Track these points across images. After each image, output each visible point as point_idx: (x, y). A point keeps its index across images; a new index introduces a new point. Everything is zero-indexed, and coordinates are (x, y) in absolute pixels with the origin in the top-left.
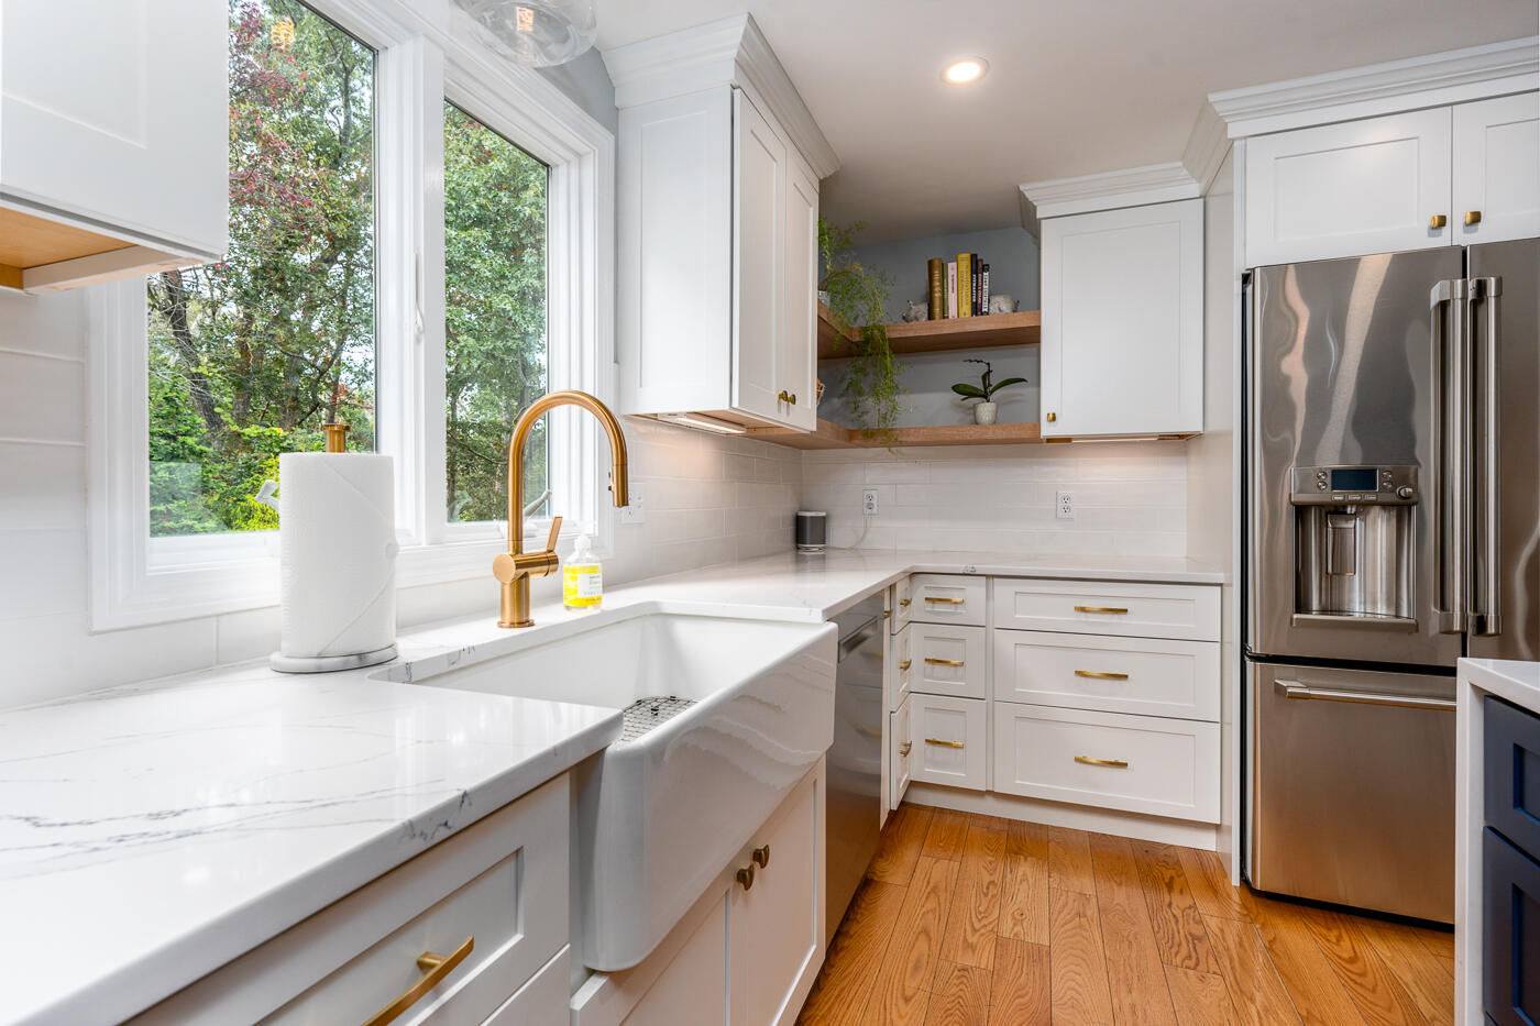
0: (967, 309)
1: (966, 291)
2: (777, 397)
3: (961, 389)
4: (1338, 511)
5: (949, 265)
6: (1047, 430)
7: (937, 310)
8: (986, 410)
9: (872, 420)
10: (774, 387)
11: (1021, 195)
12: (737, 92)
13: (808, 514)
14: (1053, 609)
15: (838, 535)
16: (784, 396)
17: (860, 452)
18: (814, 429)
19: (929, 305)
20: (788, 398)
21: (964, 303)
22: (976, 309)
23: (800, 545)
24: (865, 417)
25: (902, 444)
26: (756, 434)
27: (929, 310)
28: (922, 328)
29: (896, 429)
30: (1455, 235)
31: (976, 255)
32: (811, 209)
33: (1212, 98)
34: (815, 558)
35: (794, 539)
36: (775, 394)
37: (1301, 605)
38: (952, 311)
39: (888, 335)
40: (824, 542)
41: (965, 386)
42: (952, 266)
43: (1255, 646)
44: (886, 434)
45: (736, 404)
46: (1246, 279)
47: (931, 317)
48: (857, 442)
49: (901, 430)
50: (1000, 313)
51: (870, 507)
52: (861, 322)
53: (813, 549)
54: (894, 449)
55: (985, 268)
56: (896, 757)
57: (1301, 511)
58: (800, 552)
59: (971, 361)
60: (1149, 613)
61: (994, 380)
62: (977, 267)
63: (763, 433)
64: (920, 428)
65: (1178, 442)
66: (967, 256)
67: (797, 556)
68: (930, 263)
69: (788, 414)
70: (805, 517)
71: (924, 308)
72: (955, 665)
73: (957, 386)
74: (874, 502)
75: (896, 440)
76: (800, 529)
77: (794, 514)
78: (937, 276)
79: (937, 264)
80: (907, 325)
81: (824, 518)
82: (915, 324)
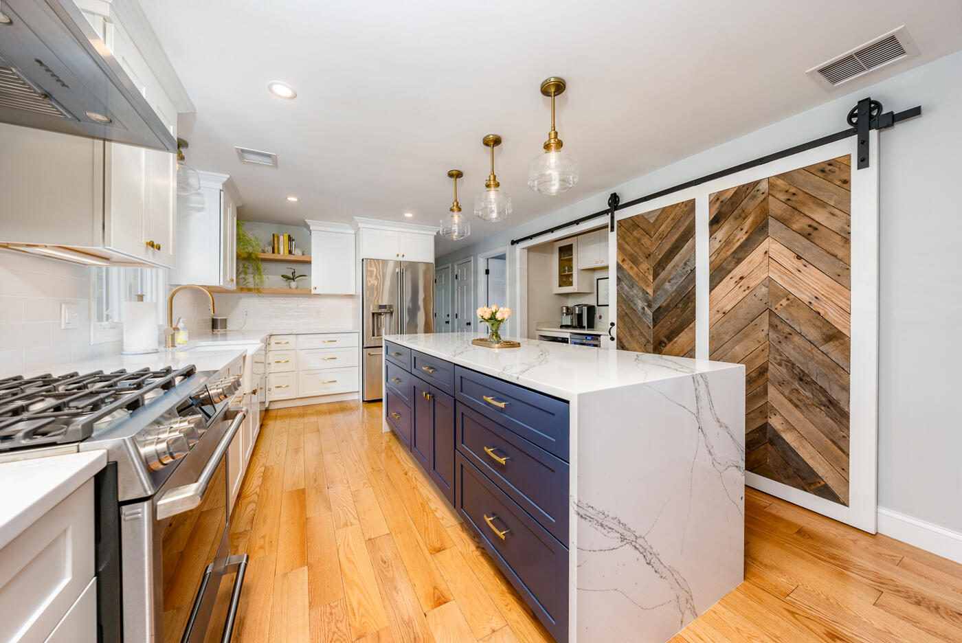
0: (287, 252)
1: (286, 247)
3: (285, 277)
4: (380, 314)
6: (313, 292)
7: (276, 251)
8: (293, 284)
11: (305, 222)
12: (222, 192)
13: (219, 318)
14: (316, 342)
15: (230, 326)
16: (231, 280)
19: (273, 248)
21: (286, 250)
22: (290, 252)
23: (214, 330)
25: (263, 293)
27: (273, 250)
28: (269, 255)
29: (261, 288)
30: (400, 259)
31: (290, 235)
32: (235, 218)
33: (355, 217)
34: (222, 335)
35: (211, 328)
36: (229, 279)
37: (373, 335)
38: (281, 252)
39: (257, 256)
40: (226, 328)
42: (281, 238)
43: (365, 346)
44: (256, 290)
45: (222, 284)
46: (363, 260)
47: (273, 252)
48: (244, 292)
49: (264, 289)
50: (298, 254)
51: (247, 315)
53: (220, 331)
55: (293, 240)
57: (373, 314)
58: (214, 332)
59: (289, 269)
60: (342, 340)
61: (297, 275)
62: (290, 239)
64: (270, 289)
65: (351, 296)
66: (287, 235)
67: (213, 334)
68: (273, 235)
69: (231, 285)
70: (217, 320)
71: (271, 249)
72: (286, 362)
73: (283, 276)
74: (249, 313)
75: (261, 292)
76: (214, 324)
77: (211, 318)
78: (276, 239)
79: (276, 236)
80: (263, 254)
81: (226, 319)
82: (267, 254)
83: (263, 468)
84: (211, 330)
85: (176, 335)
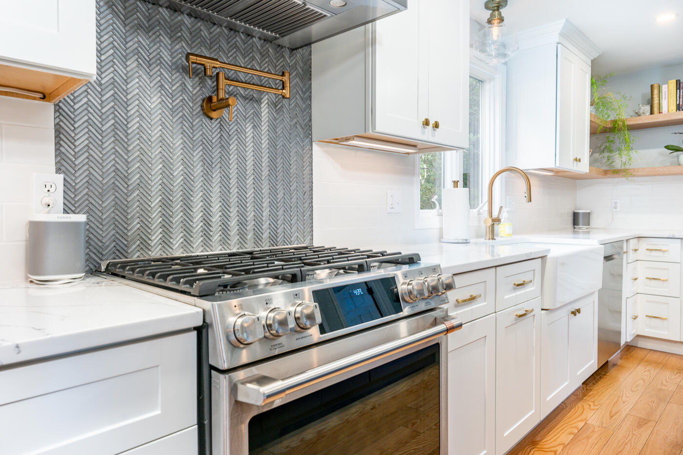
0: (673, 107)
1: (673, 99)
2: (572, 160)
3: (670, 148)
5: (664, 86)
7: (656, 109)
9: (618, 165)
10: (572, 156)
12: (559, 46)
13: (580, 212)
15: (595, 221)
16: (576, 160)
17: (611, 180)
18: (588, 171)
19: (651, 106)
20: (577, 160)
21: (672, 104)
22: (679, 108)
23: (575, 226)
24: (614, 164)
25: (634, 176)
26: (558, 174)
27: (651, 109)
28: (647, 119)
29: (631, 169)
31: (679, 80)
32: (587, 75)
34: (584, 233)
35: (572, 224)
36: (572, 158)
38: (665, 109)
39: (626, 123)
40: (589, 225)
41: (672, 146)
42: (664, 88)
44: (625, 172)
45: (558, 165)
47: (652, 113)
48: (609, 175)
49: (634, 169)
51: (615, 207)
52: (612, 118)
53: (582, 227)
54: (629, 178)
56: (630, 320)
58: (575, 230)
59: (676, 133)
62: (679, 86)
63: (562, 174)
64: (645, 168)
66: (674, 81)
68: (652, 86)
69: (577, 166)
70: (578, 213)
71: (648, 108)
72: (663, 281)
73: (668, 146)
74: (618, 205)
75: (631, 174)
76: (576, 219)
77: (573, 211)
78: (656, 92)
79: (656, 86)
80: (638, 118)
81: (589, 214)
82: (643, 117)
83: (582, 424)
84: (572, 226)
85: (495, 225)
